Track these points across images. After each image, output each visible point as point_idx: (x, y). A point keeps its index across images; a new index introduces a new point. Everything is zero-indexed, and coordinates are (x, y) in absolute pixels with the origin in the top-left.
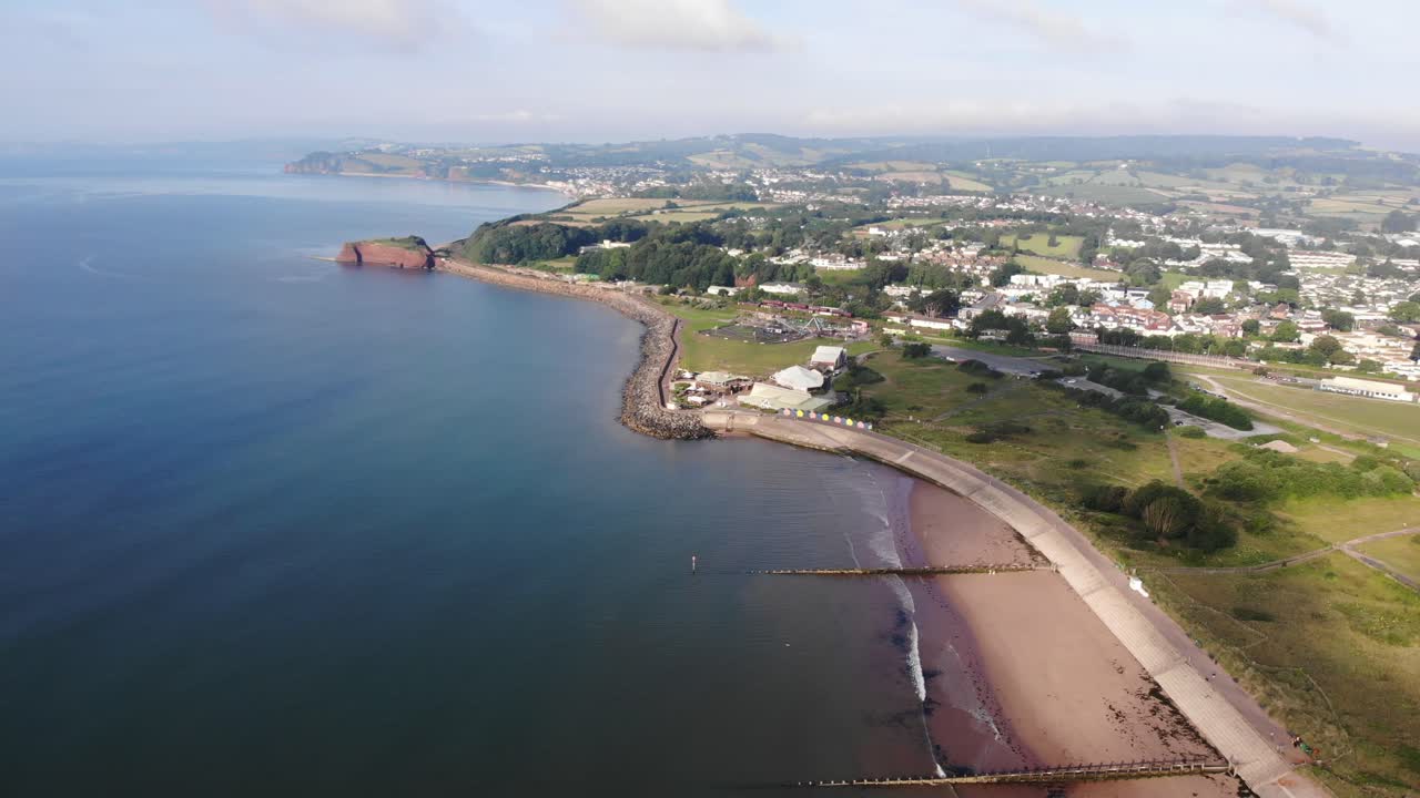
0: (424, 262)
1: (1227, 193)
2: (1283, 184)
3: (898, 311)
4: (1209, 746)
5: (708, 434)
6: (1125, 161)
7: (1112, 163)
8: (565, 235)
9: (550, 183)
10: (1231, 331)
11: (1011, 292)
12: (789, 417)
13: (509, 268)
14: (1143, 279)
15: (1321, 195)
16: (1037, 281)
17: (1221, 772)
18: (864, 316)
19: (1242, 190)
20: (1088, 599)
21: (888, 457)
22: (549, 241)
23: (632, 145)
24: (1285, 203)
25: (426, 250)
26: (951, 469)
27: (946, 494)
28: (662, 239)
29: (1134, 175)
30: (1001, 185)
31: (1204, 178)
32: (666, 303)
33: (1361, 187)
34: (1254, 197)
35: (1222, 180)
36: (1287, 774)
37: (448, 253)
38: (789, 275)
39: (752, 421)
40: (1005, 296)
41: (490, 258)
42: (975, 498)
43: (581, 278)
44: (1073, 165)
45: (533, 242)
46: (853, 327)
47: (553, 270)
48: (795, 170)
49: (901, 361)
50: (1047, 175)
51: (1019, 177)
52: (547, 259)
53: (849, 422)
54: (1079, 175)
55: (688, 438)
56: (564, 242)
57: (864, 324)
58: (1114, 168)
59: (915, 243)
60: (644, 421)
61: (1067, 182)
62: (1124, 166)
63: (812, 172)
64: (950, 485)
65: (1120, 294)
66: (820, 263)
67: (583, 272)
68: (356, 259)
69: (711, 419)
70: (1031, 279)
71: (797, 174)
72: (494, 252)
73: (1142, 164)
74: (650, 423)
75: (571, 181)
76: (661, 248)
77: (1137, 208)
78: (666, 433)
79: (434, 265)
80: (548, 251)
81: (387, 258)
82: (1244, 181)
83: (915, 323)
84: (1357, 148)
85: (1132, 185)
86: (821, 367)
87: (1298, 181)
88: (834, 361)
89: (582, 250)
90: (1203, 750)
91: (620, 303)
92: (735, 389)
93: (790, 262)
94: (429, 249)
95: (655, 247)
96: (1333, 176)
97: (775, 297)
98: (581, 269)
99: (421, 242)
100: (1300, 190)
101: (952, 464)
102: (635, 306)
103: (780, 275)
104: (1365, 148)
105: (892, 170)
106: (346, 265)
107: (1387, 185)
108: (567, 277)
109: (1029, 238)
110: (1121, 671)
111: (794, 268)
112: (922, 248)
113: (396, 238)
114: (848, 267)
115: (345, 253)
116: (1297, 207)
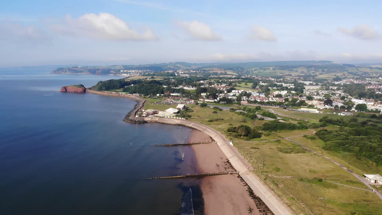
0: (83, 91)
1: (297, 74)
2: (312, 72)
3: (203, 98)
4: (234, 169)
5: (146, 122)
6: (272, 67)
7: (269, 68)
8: (121, 83)
9: (123, 74)
10: (282, 100)
11: (231, 94)
12: (166, 118)
13: (105, 91)
14: (265, 91)
15: (321, 74)
16: (238, 92)
17: (235, 174)
18: (193, 99)
19: (301, 73)
20: (220, 147)
21: (187, 125)
22: (116, 85)
23: (147, 65)
24: (311, 76)
25: (83, 88)
26: (201, 126)
27: (199, 131)
28: (146, 83)
29: (274, 70)
30: (240, 73)
31: (292, 71)
32: (145, 98)
33: (331, 72)
34: (304, 75)
35: (296, 71)
36: (248, 172)
37: (90, 89)
38: (178, 91)
39: (157, 119)
40: (230, 95)
41: (100, 89)
42: (204, 131)
43: (124, 93)
44: (259, 68)
45: (112, 85)
46: (190, 101)
47: (117, 92)
48: (188, 70)
49: (200, 108)
50: (252, 71)
51: (245, 71)
52: (116, 89)
53: (180, 118)
54: (259, 71)
55: (140, 123)
56: (120, 85)
57: (193, 101)
58: (269, 69)
59: (210, 84)
60: (129, 120)
61: (257, 72)
62: (272, 68)
63: (192, 70)
64: (200, 129)
65: (258, 94)
66: (185, 88)
67: (125, 92)
68: (65, 90)
69: (146, 119)
70: (237, 91)
71: (188, 71)
72: (101, 87)
73: (276, 68)
74: (131, 120)
75: (129, 74)
76: (145, 85)
77: (272, 77)
78: (135, 122)
79: (85, 92)
80: (116, 87)
81: (73, 90)
82: (302, 71)
83: (206, 100)
84: (332, 63)
85: (273, 72)
86: (179, 109)
87: (316, 71)
88: (182, 107)
89: (126, 87)
90: (233, 170)
91: (133, 98)
92: (154, 113)
93: (178, 88)
94: (84, 87)
95: (144, 85)
96: (325, 70)
97: (173, 96)
98: (124, 91)
99: (83, 86)
100: (316, 73)
101: (202, 125)
102: (136, 98)
103: (175, 91)
104: (334, 63)
105: (213, 70)
106: (63, 92)
107: (338, 71)
108: (121, 93)
109: (241, 83)
110: (222, 159)
111: (179, 89)
112: (212, 85)
113: (76, 85)
114: (193, 89)
115: (62, 89)
116: (313, 77)
